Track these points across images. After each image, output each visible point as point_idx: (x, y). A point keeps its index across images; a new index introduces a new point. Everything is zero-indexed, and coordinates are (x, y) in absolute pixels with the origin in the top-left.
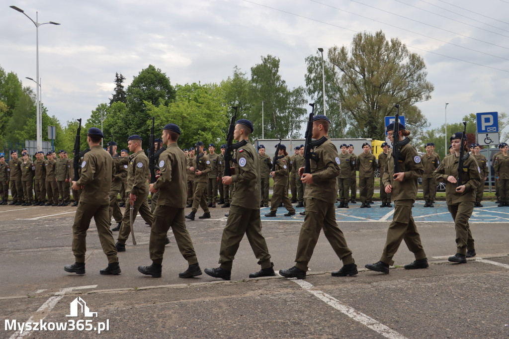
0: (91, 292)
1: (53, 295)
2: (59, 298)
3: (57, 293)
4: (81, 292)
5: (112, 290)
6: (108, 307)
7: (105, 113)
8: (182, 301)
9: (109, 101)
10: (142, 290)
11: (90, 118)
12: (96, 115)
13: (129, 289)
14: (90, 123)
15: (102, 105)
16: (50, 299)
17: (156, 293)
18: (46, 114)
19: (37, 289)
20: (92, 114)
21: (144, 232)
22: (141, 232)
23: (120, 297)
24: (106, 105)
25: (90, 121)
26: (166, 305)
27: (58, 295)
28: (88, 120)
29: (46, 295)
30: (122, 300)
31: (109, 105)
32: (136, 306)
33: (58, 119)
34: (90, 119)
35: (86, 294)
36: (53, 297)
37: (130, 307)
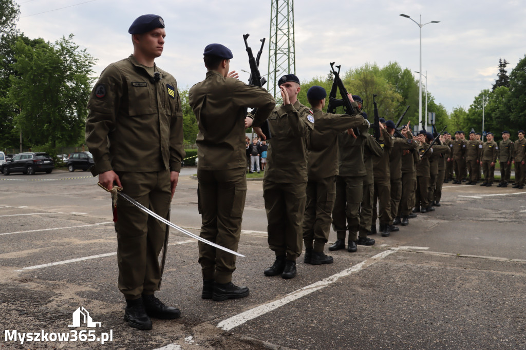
0: (419, 252)
1: (390, 249)
2: (392, 252)
3: (393, 248)
4: (411, 250)
5: (437, 253)
6: (425, 264)
7: (488, 98)
8: (492, 271)
9: (492, 87)
10: (463, 257)
11: (473, 103)
12: (478, 101)
13: (452, 254)
14: (472, 108)
15: (485, 91)
16: (385, 252)
17: (473, 261)
18: (433, 102)
19: (383, 243)
20: (474, 100)
21: (494, 209)
22: (492, 209)
23: (440, 259)
24: (488, 91)
25: (473, 107)
26: (474, 272)
27: (393, 250)
28: (471, 106)
29: (385, 249)
30: (440, 261)
31: (491, 90)
32: (449, 268)
33: (444, 106)
34: (473, 105)
35: (415, 253)
36: (388, 251)
37: (443, 267)
